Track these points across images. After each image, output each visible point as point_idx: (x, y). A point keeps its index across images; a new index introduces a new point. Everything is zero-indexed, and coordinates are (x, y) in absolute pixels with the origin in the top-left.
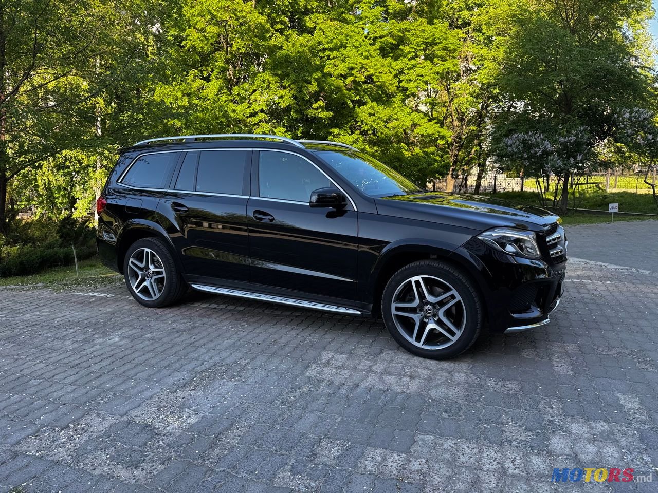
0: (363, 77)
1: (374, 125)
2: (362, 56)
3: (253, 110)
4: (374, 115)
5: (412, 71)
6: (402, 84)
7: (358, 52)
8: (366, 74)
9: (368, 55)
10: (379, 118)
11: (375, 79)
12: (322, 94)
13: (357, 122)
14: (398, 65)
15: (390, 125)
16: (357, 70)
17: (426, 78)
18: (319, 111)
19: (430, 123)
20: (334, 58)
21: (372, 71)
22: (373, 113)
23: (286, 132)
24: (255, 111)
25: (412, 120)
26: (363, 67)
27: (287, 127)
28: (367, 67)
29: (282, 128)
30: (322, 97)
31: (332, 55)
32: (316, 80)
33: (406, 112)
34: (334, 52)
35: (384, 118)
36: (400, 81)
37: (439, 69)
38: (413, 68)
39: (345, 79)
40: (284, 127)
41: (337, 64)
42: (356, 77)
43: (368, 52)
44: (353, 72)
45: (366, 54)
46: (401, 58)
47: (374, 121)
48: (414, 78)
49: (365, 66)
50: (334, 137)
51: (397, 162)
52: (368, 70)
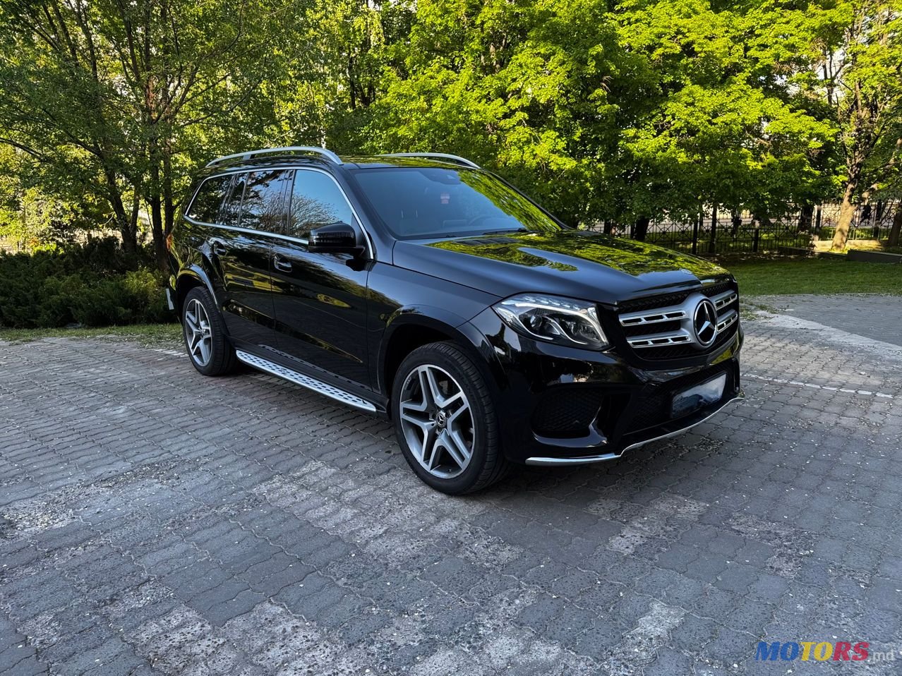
0: (678, 47)
1: (691, 120)
2: (680, 13)
3: (509, 107)
4: (692, 104)
5: (767, 30)
6: (751, 53)
7: (673, 7)
8: (683, 41)
9: (690, 11)
10: (703, 110)
11: (697, 49)
12: (605, 78)
13: (664, 116)
14: (743, 23)
15: (719, 120)
16: (669, 37)
17: (791, 40)
18: (598, 103)
19: (794, 114)
20: (637, 21)
21: (692, 36)
22: (691, 101)
23: (558, 137)
24: (511, 110)
25: (762, 111)
26: (678, 32)
27: (558, 130)
28: (686, 31)
29: (552, 132)
30: (605, 82)
31: (634, 17)
32: (596, 57)
33: (754, 97)
34: (638, 12)
35: (709, 110)
36: (747, 49)
37: (816, 23)
38: (769, 25)
39: (652, 53)
40: (555, 129)
41: (639, 30)
42: (666, 48)
43: (690, 7)
44: (663, 40)
45: (685, 10)
46: (751, 10)
47: (692, 114)
48: (770, 41)
49: (681, 29)
50: (628, 142)
51: (729, 178)
52: (687, 34)
